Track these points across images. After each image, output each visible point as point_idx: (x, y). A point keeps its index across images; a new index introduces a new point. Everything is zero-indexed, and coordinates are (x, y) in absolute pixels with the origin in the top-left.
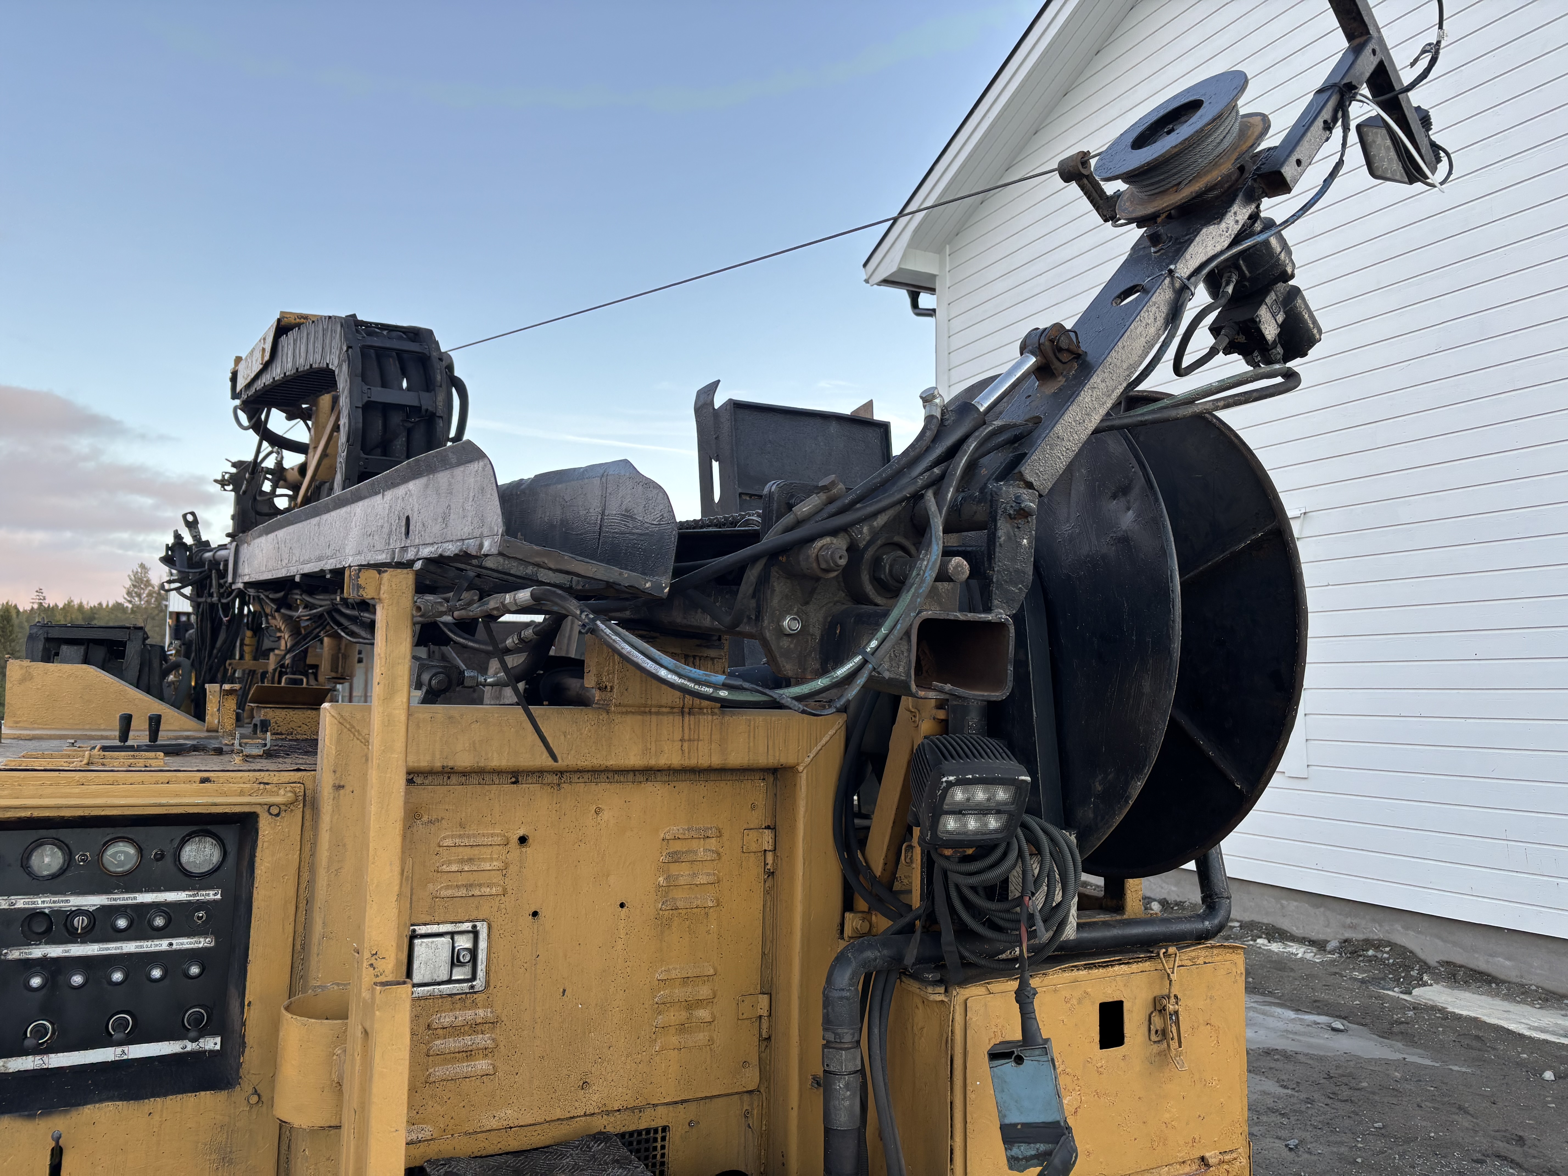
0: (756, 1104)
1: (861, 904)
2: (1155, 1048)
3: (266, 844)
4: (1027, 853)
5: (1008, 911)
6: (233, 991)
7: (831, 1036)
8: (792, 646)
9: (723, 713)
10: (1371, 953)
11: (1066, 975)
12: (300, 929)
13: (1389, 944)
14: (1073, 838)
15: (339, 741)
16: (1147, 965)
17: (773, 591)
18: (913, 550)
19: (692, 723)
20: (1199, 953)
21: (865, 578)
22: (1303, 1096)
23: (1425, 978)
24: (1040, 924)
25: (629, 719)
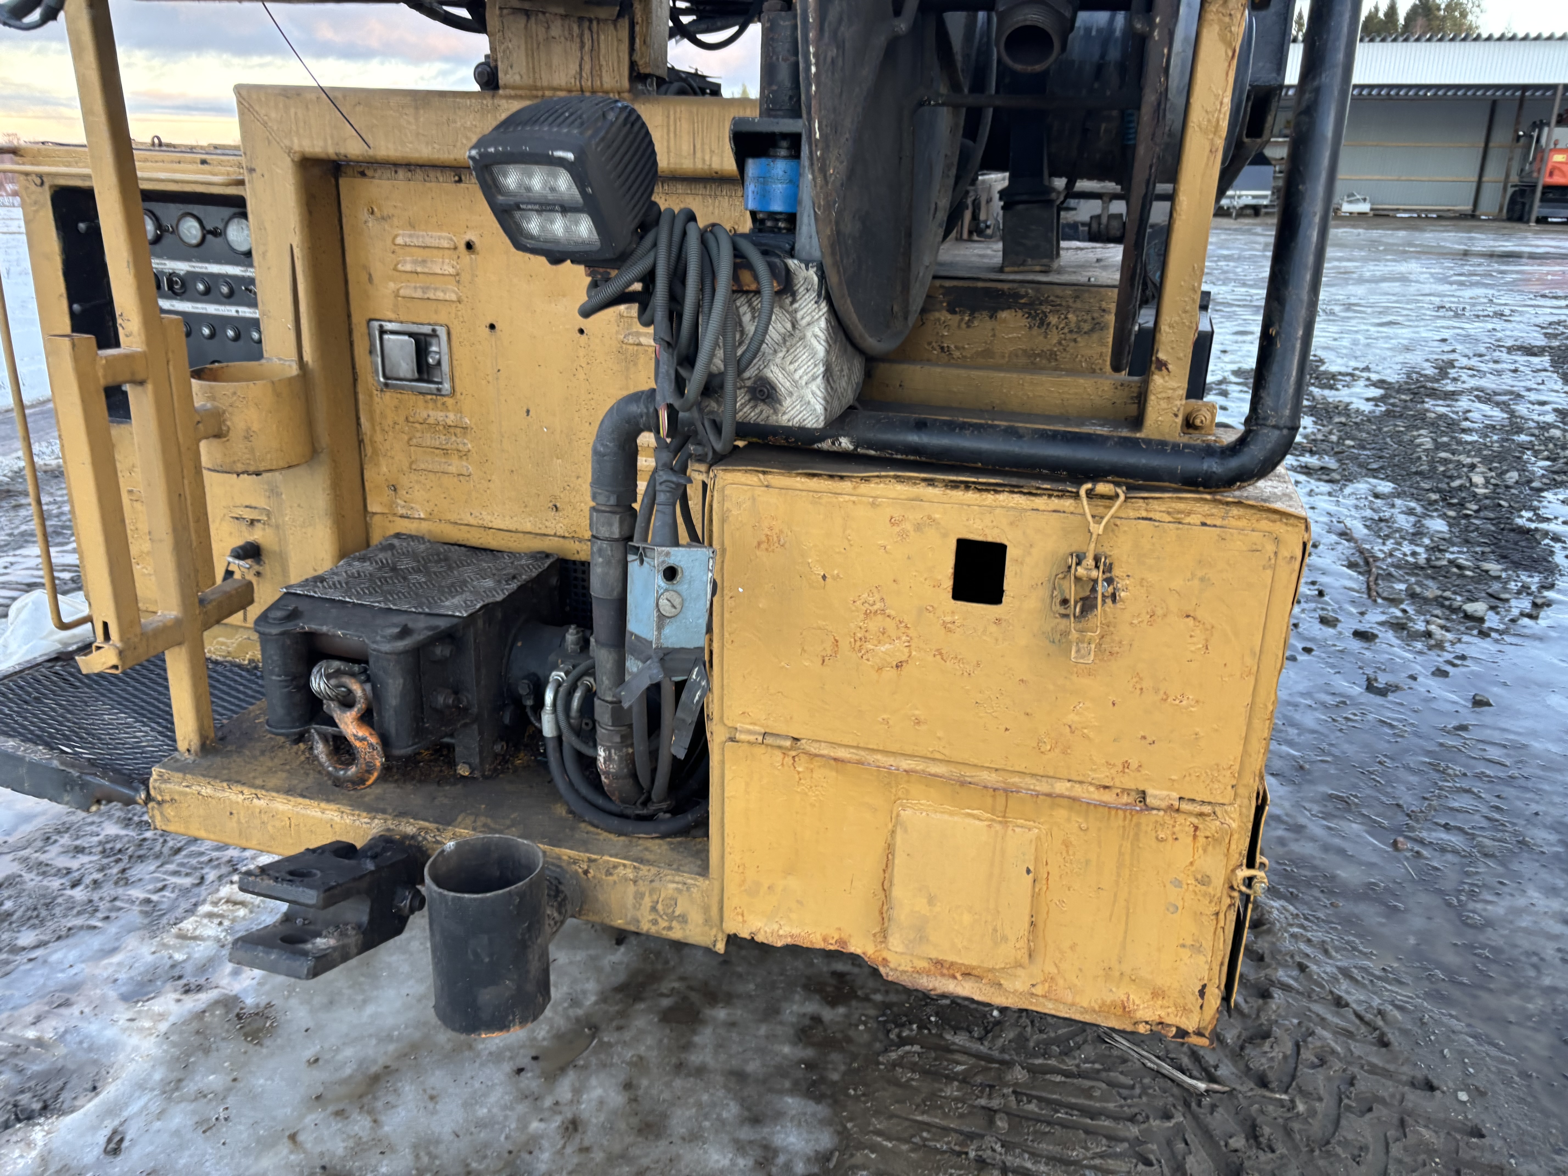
20: (1194, 506)
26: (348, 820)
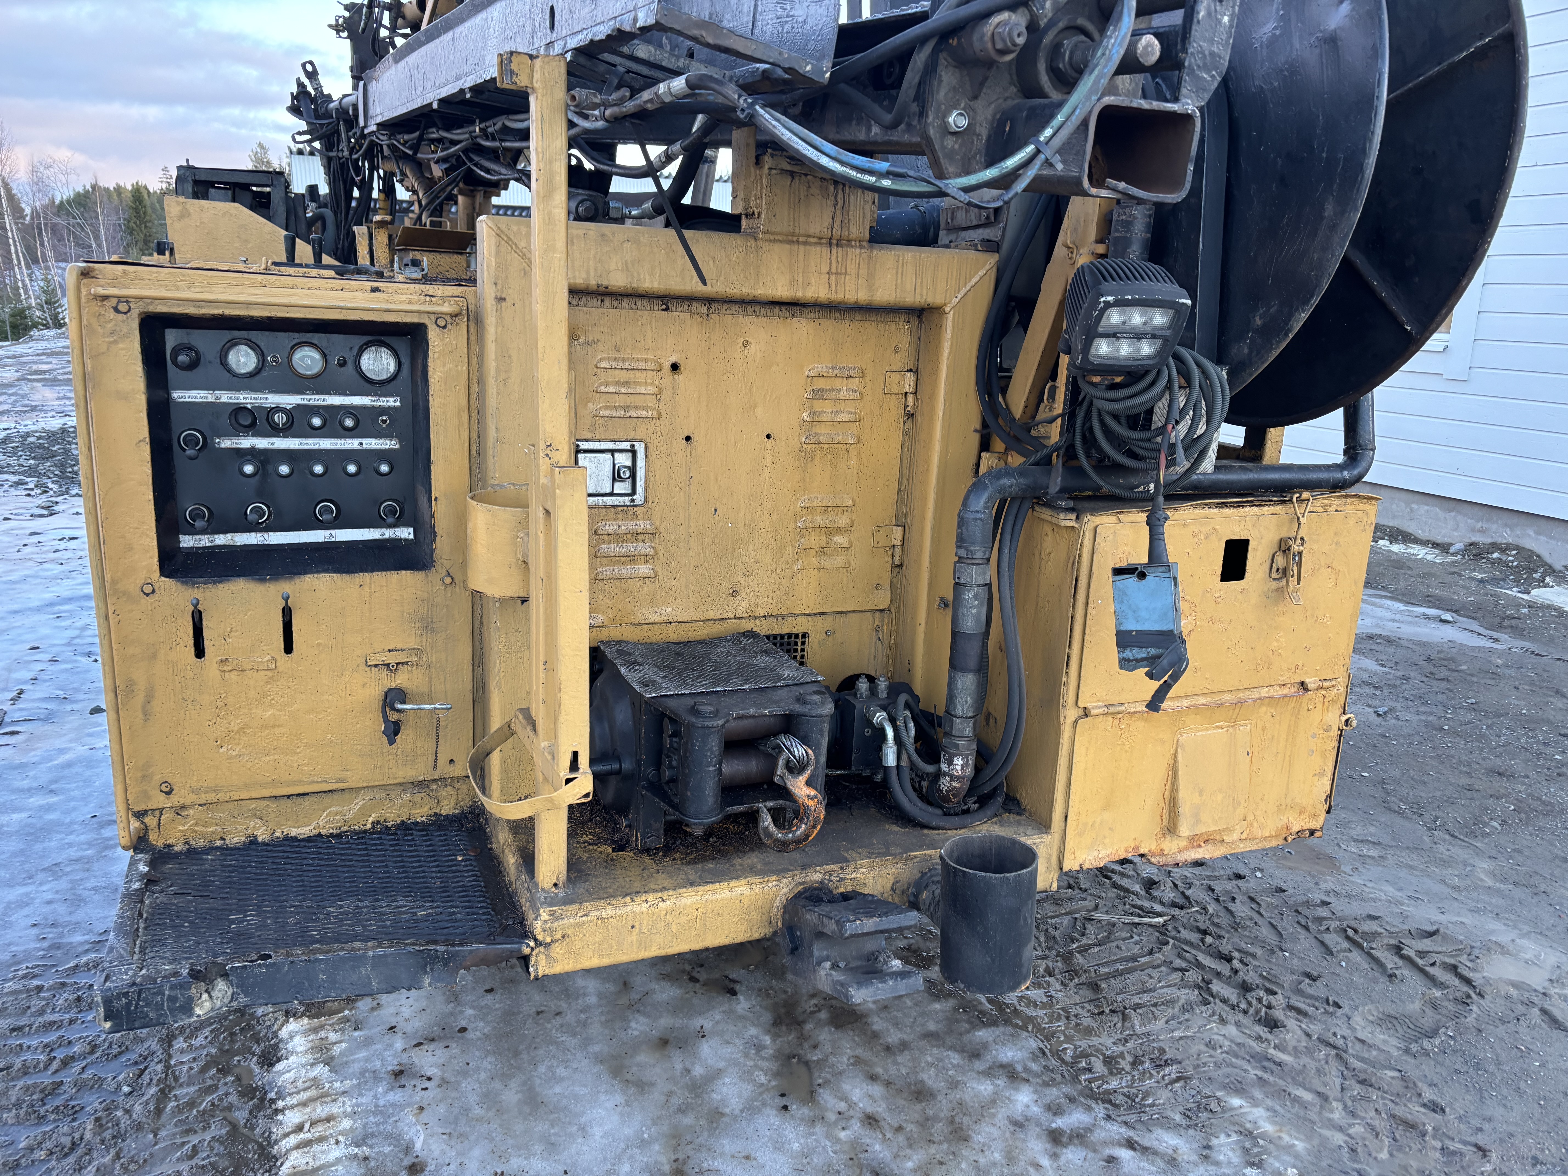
0: (886, 621)
1: (999, 445)
2: (1274, 585)
3: (436, 355)
4: (1176, 384)
5: (1149, 440)
6: (420, 488)
7: (963, 553)
8: (956, 146)
9: (872, 248)
10: (1496, 555)
11: (1196, 511)
12: (474, 436)
13: (1517, 548)
14: (1224, 373)
15: (498, 254)
16: (1278, 509)
17: (940, 82)
18: (1096, 35)
19: (840, 255)
20: (1333, 501)
21: (1042, 66)
22: (1399, 674)
23: (1548, 580)
24: (1180, 452)
25: (777, 247)
26: (757, 889)
